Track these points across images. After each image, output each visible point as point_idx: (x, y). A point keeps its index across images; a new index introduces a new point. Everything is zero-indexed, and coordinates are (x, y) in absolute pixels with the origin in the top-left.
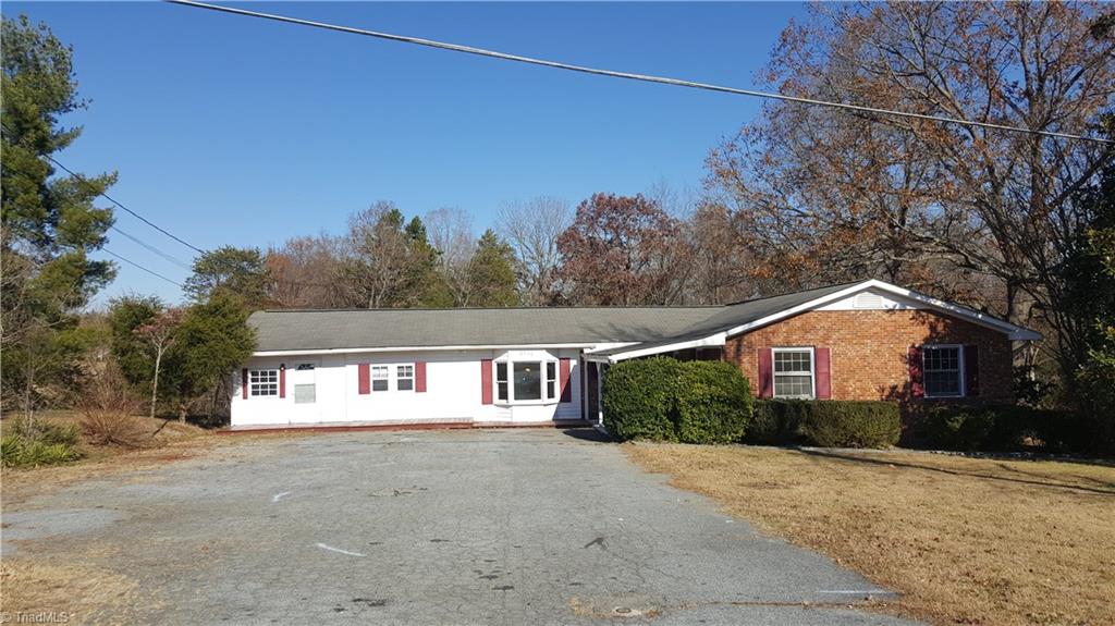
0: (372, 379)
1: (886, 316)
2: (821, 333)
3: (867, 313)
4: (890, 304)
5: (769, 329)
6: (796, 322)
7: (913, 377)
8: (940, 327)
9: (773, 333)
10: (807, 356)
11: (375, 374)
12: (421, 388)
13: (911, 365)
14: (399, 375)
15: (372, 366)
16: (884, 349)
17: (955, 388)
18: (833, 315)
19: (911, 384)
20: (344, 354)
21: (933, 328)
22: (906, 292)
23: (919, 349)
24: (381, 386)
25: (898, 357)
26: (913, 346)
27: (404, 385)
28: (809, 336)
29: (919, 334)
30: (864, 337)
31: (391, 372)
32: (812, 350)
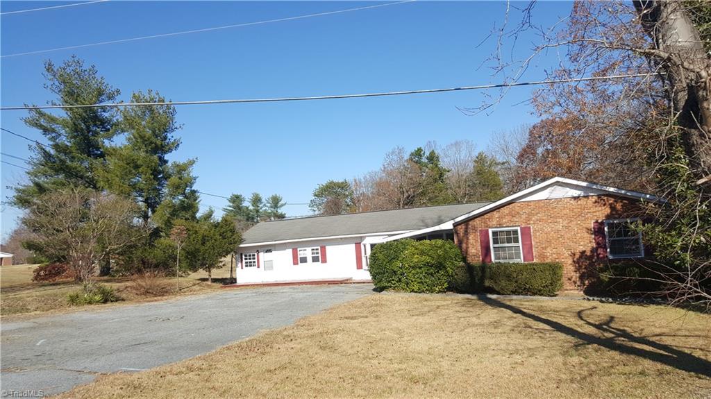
0: (299, 257)
2: (524, 217)
3: (558, 200)
4: (576, 193)
5: (486, 216)
6: (505, 210)
7: (598, 243)
9: (489, 219)
10: (515, 232)
11: (301, 254)
12: (324, 261)
13: (596, 235)
14: (313, 253)
15: (299, 249)
16: (572, 225)
18: (532, 203)
19: (597, 249)
20: (285, 243)
21: (612, 208)
22: (584, 184)
23: (602, 223)
24: (304, 260)
25: (585, 230)
26: (597, 222)
27: (315, 260)
28: (515, 219)
29: (602, 213)
30: (557, 217)
32: (519, 229)
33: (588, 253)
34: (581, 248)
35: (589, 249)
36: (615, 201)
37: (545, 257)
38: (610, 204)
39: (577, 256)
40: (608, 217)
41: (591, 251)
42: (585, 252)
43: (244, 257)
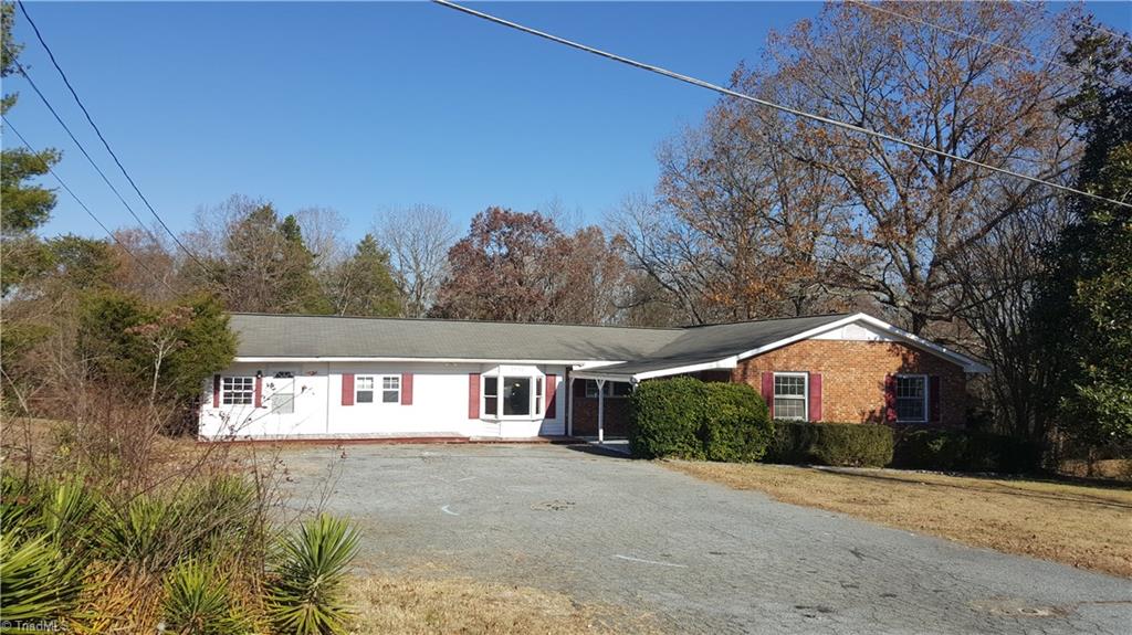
0: (356, 390)
1: (868, 347)
2: (815, 360)
3: (853, 343)
4: (872, 336)
5: (772, 355)
6: (795, 349)
7: (888, 402)
8: (911, 359)
9: (775, 358)
10: (801, 380)
11: (360, 385)
12: (408, 400)
13: (887, 392)
14: (385, 386)
15: (356, 376)
16: (865, 376)
17: (920, 414)
18: (825, 344)
19: (887, 409)
20: (328, 363)
21: (905, 359)
22: (887, 326)
23: (894, 377)
24: (366, 397)
25: (877, 384)
26: (889, 375)
27: (389, 397)
28: (804, 362)
29: (893, 364)
30: (850, 365)
31: (376, 384)
32: (806, 375)
33: (878, 414)
34: (872, 407)
35: (879, 408)
36: (908, 352)
37: (833, 416)
38: (903, 355)
39: (866, 417)
40: (901, 370)
41: (881, 412)
42: (874, 411)
43: (222, 382)
